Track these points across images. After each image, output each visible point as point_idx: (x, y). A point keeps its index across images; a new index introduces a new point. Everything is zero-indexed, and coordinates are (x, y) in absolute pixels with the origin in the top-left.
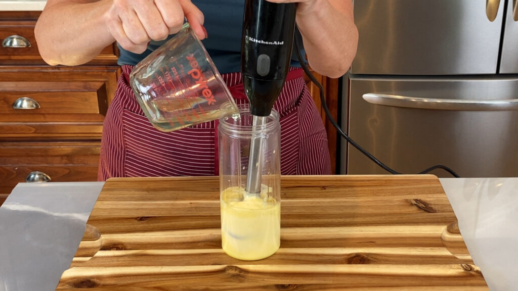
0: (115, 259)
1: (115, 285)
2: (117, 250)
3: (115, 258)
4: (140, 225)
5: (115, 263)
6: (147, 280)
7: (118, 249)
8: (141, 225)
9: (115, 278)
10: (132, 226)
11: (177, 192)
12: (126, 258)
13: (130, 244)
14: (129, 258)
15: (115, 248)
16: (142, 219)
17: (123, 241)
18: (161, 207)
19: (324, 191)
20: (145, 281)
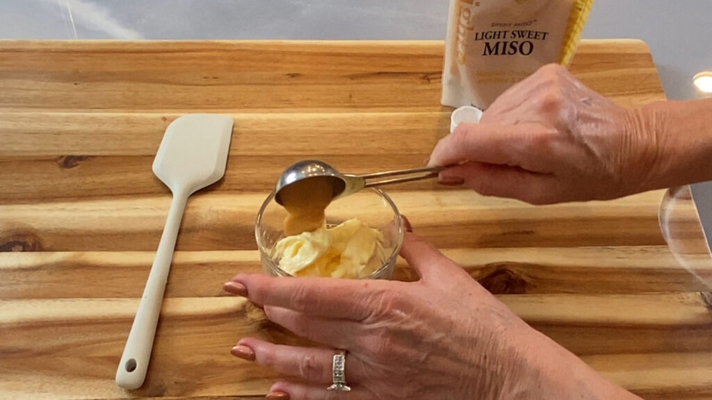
0: (22, 277)
1: (27, 350)
2: (24, 250)
3: (22, 274)
4: (65, 181)
5: (22, 287)
6: (91, 337)
7: (26, 248)
8: (68, 181)
9: (26, 333)
10: (50, 183)
11: (133, 85)
12: (44, 276)
13: (48, 233)
14: (50, 274)
15: (20, 244)
16: (69, 162)
17: (36, 226)
18: (105, 127)
19: (427, 87)
20: (87, 339)
